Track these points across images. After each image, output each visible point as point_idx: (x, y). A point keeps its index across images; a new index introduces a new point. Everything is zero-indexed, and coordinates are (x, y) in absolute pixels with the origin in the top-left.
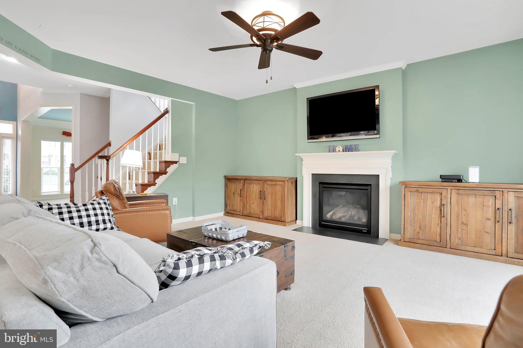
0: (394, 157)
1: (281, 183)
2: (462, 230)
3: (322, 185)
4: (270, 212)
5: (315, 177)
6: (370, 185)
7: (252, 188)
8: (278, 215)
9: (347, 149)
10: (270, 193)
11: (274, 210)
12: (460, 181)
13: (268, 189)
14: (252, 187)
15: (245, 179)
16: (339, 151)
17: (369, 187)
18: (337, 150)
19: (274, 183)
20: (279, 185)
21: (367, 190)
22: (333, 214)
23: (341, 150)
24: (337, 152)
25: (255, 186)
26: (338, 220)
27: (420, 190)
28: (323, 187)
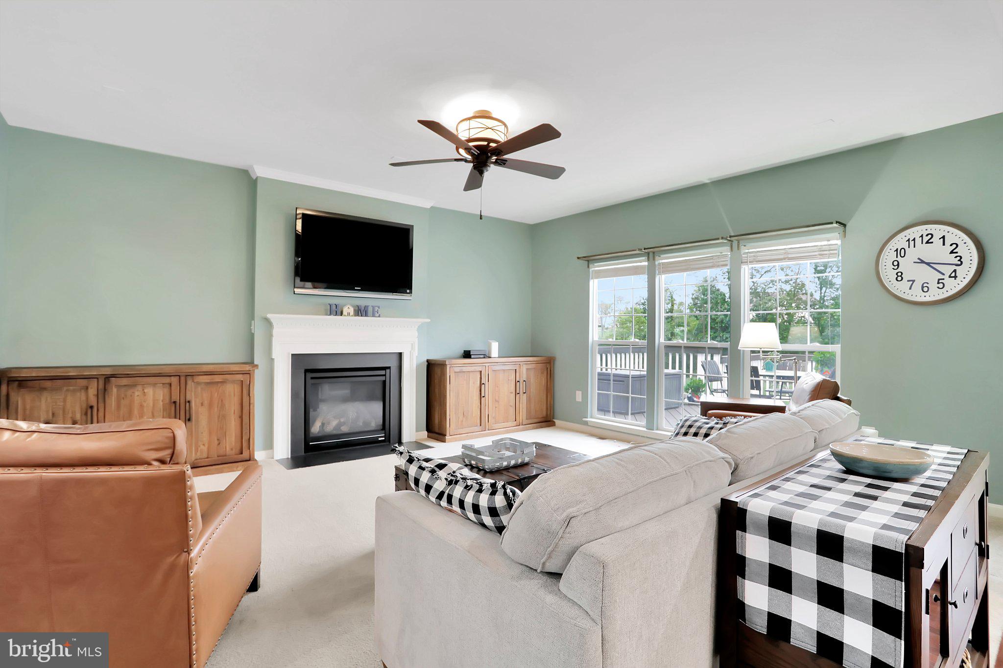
0: (420, 328)
1: (240, 377)
3: (309, 375)
4: (205, 449)
5: (297, 359)
6: (389, 368)
7: (136, 398)
8: (232, 449)
9: (360, 312)
10: (206, 403)
11: (218, 440)
13: (196, 395)
14: (137, 393)
15: (107, 378)
16: (349, 314)
17: (388, 371)
18: (345, 313)
19: (218, 378)
20: (233, 382)
21: (385, 375)
22: (323, 424)
23: (352, 313)
24: (345, 316)
25: (149, 391)
26: (335, 432)
27: (464, 369)
28: (312, 378)
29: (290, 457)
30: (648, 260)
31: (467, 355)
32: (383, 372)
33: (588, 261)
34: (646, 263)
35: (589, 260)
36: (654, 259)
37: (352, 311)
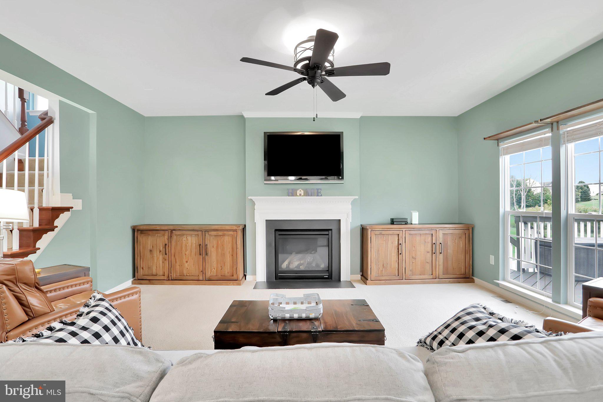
0: (353, 203)
1: (231, 233)
2: (413, 263)
3: (278, 233)
4: (215, 271)
5: (269, 223)
6: (331, 230)
7: (184, 241)
8: (228, 273)
9: (309, 193)
10: (215, 246)
11: (221, 267)
12: (406, 223)
13: (211, 242)
14: (184, 239)
15: (172, 231)
16: (300, 195)
17: (330, 232)
18: (298, 194)
19: (220, 233)
20: (228, 235)
21: (328, 235)
22: (289, 263)
23: (303, 194)
24: (298, 196)
25: (189, 238)
26: (296, 269)
27: (383, 232)
28: (280, 235)
29: (266, 281)
30: (552, 130)
31: (393, 222)
32: (326, 233)
33: (498, 140)
34: (550, 134)
35: (498, 138)
36: (558, 129)
37: (302, 192)
